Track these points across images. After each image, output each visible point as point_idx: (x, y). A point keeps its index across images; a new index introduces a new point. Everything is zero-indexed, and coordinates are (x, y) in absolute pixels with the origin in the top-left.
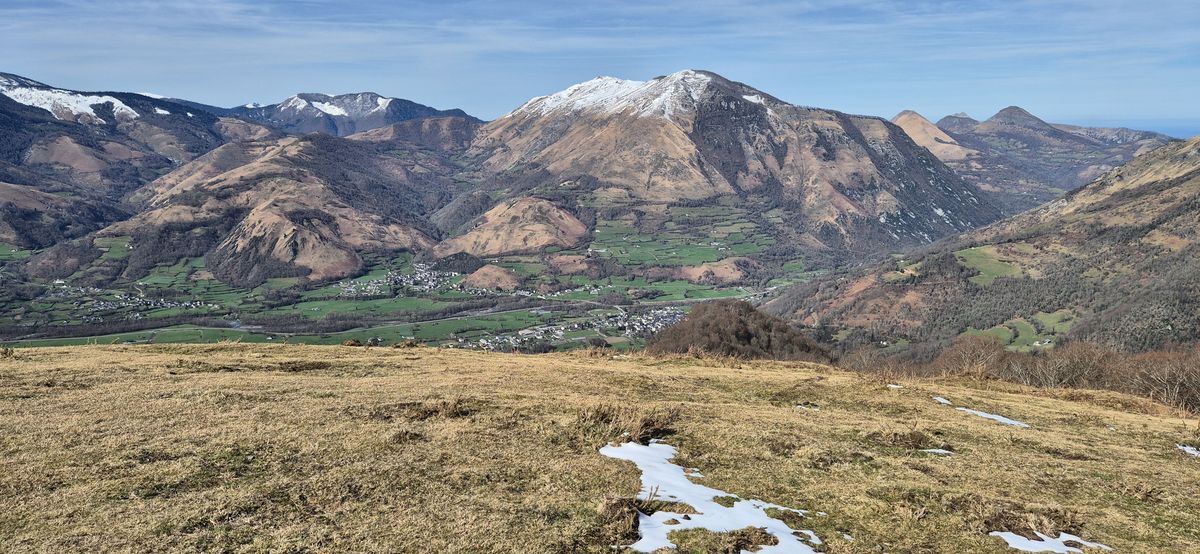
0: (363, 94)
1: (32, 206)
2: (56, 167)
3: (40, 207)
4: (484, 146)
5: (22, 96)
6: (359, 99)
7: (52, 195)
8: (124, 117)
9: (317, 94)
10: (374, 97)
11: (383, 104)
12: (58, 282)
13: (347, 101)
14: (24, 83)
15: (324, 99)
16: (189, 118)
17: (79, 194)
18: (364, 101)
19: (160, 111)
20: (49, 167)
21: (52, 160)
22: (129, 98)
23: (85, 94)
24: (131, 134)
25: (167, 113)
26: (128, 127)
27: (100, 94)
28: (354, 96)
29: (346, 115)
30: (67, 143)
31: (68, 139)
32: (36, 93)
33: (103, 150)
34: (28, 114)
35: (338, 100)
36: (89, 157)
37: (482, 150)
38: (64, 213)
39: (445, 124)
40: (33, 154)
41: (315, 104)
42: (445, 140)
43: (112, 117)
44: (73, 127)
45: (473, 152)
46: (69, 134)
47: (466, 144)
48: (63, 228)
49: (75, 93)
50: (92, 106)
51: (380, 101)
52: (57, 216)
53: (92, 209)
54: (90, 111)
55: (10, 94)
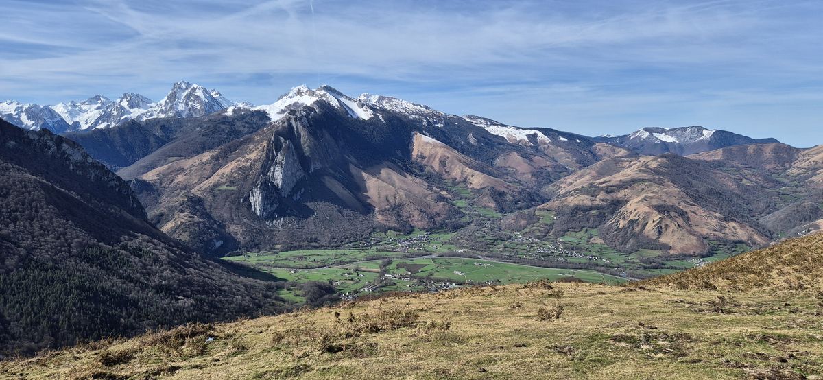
0: (692, 127)
1: (503, 189)
2: (509, 169)
3: (506, 191)
4: (806, 167)
5: (494, 130)
6: (689, 130)
7: (510, 184)
8: (543, 142)
9: (657, 128)
10: (700, 129)
11: (707, 134)
12: (516, 233)
13: (679, 132)
14: (493, 123)
15: (661, 131)
16: (577, 143)
17: (522, 185)
18: (692, 132)
19: (562, 139)
20: (505, 169)
21: (507, 165)
22: (546, 131)
23: (524, 129)
24: (546, 152)
25: (565, 139)
26: (544, 148)
27: (531, 129)
28: (685, 129)
29: (677, 142)
30: (515, 156)
31: (516, 154)
32: (500, 128)
33: (532, 160)
34: (497, 140)
35: (672, 132)
36: (526, 164)
37: (803, 170)
38: (516, 194)
39: (768, 149)
40: (499, 162)
41: (655, 134)
42: (768, 161)
43: (537, 142)
44: (517, 147)
45: (795, 171)
46: (517, 151)
47: (787, 165)
48: (516, 203)
49: (519, 128)
50: (527, 136)
51: (705, 132)
52: (513, 196)
53: (529, 194)
54: (526, 139)
55: (488, 129)
